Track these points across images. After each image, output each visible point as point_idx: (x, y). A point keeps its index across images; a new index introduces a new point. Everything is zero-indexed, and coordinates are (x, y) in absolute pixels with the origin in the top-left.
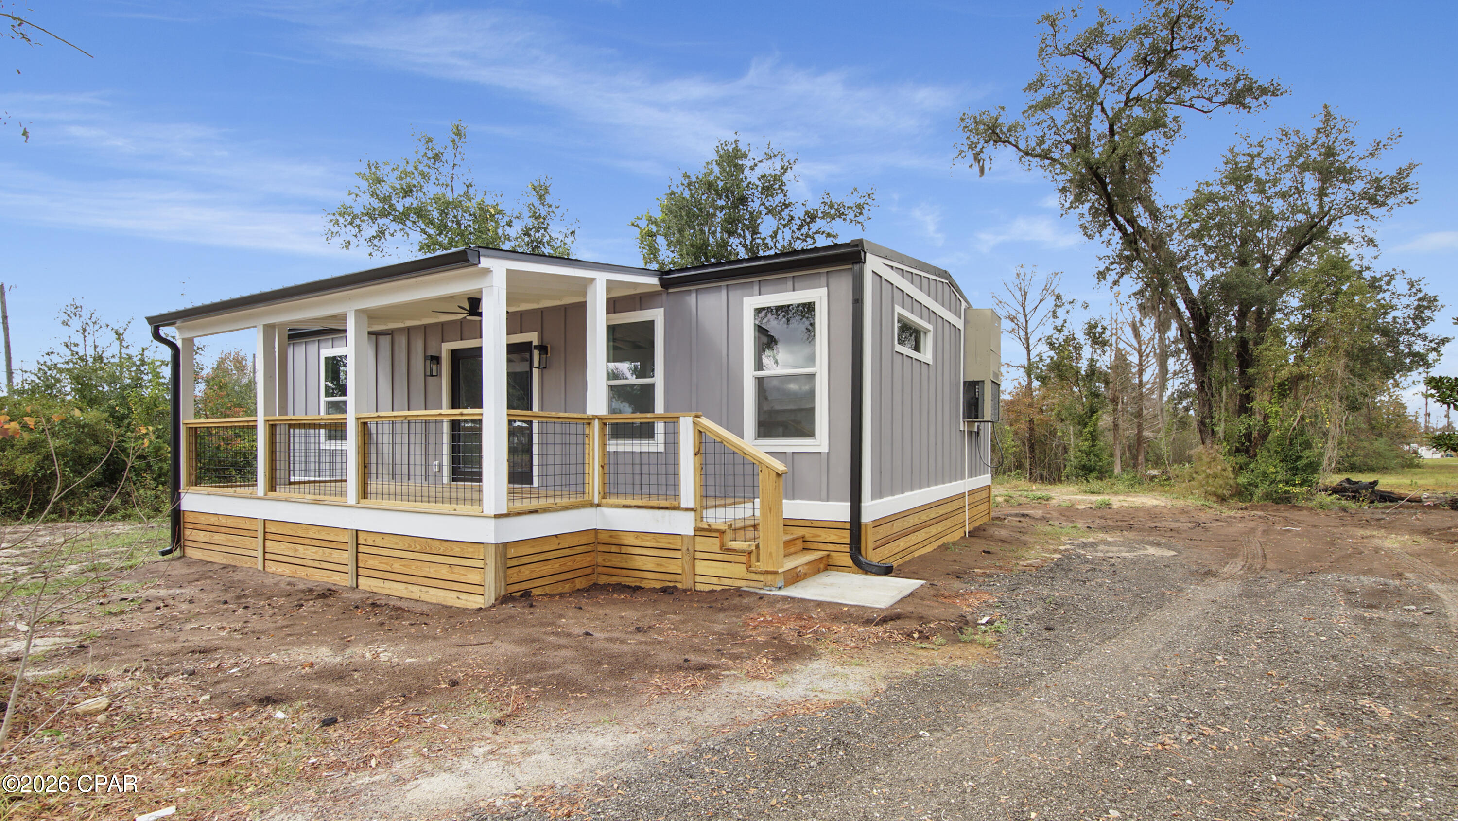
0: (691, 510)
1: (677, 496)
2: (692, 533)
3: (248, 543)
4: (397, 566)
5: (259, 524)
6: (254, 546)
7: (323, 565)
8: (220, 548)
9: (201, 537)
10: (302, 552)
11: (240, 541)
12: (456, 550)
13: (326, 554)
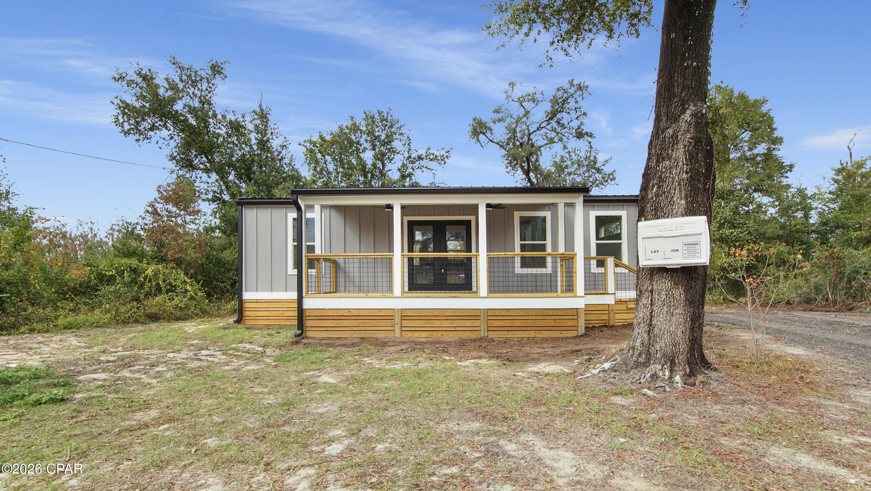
0: (613, 294)
1: (606, 289)
2: (614, 303)
3: (382, 323)
4: (518, 323)
5: (396, 312)
6: (389, 324)
7: (458, 329)
8: (350, 329)
9: (328, 323)
10: (438, 323)
11: (374, 323)
12: (560, 313)
13: (460, 323)
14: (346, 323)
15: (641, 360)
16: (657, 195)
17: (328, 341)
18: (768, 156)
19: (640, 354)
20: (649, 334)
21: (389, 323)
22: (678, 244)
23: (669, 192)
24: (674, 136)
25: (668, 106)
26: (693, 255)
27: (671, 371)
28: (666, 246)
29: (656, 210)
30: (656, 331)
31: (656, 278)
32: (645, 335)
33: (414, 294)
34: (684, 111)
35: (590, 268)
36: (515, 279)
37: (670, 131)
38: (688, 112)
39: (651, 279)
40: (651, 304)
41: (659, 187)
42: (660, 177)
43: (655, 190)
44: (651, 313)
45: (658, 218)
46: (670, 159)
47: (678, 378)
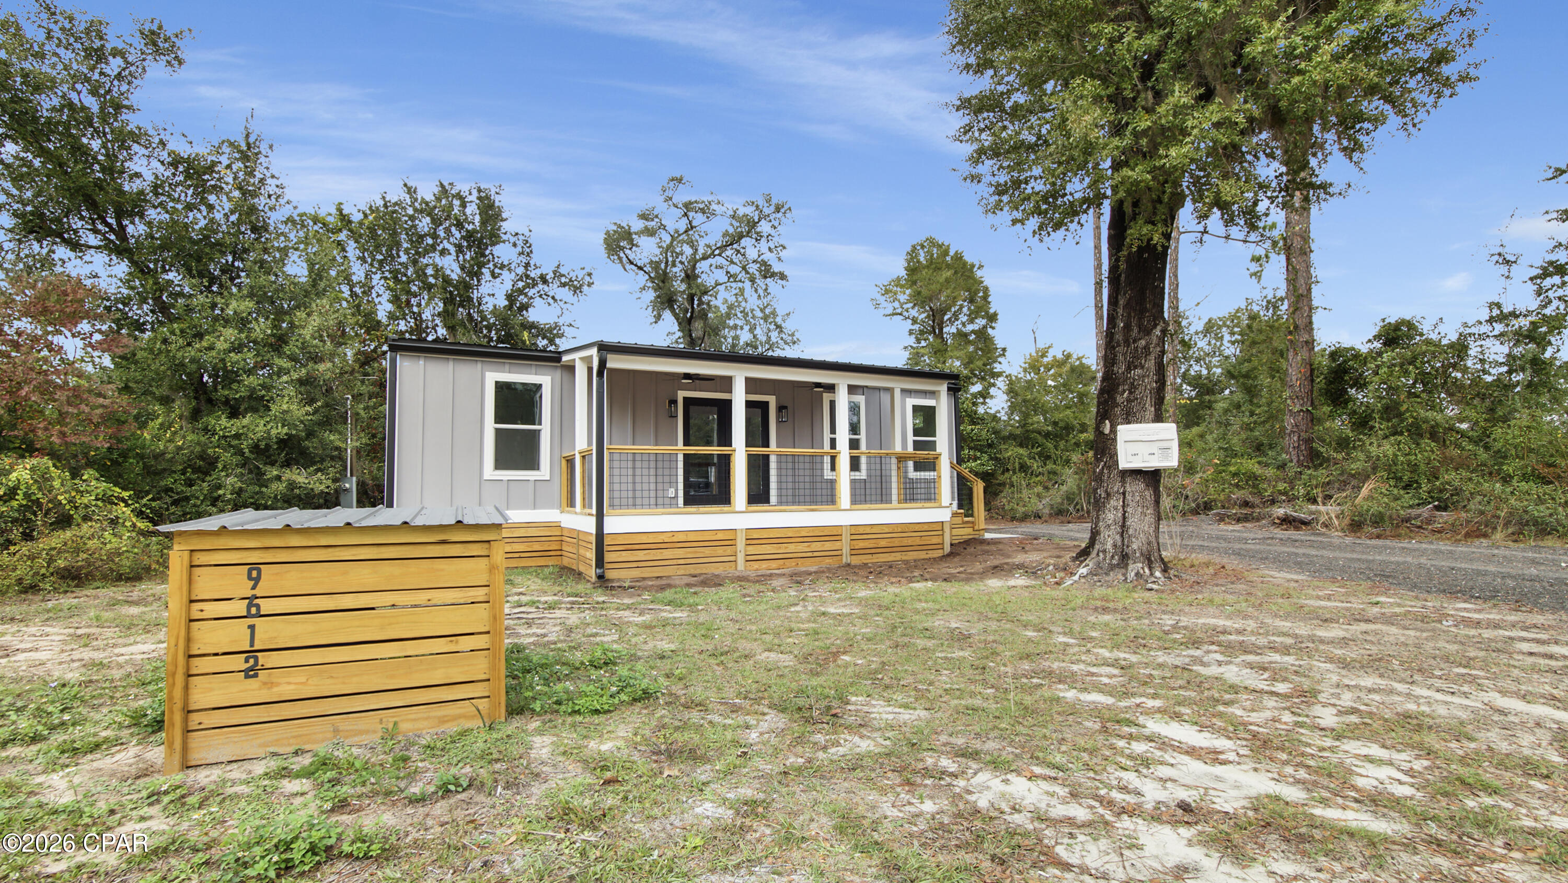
3: (720, 551)
4: (883, 543)
5: (739, 533)
6: (729, 553)
7: (816, 554)
8: (675, 562)
9: (641, 555)
10: (792, 548)
11: (707, 551)
12: (926, 527)
13: (816, 546)
14: (667, 554)
15: (1114, 562)
16: (1129, 401)
17: (659, 582)
18: (982, 334)
19: (1113, 557)
20: (1122, 536)
21: (729, 550)
22: (1154, 448)
23: (1142, 398)
24: (1146, 347)
25: (1140, 319)
26: (1166, 458)
27: (1150, 568)
28: (1143, 449)
29: (1128, 414)
30: (1131, 531)
31: (1128, 480)
32: (1118, 537)
33: (754, 507)
34: (1155, 326)
35: (906, 472)
36: (824, 485)
37: (1143, 342)
38: (1159, 328)
39: (1123, 482)
40: (1123, 506)
41: (1130, 393)
42: (1132, 384)
43: (1125, 395)
44: (1124, 515)
45: (1129, 423)
46: (1142, 367)
47: (1158, 574)
